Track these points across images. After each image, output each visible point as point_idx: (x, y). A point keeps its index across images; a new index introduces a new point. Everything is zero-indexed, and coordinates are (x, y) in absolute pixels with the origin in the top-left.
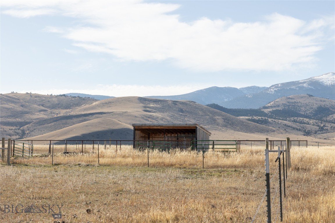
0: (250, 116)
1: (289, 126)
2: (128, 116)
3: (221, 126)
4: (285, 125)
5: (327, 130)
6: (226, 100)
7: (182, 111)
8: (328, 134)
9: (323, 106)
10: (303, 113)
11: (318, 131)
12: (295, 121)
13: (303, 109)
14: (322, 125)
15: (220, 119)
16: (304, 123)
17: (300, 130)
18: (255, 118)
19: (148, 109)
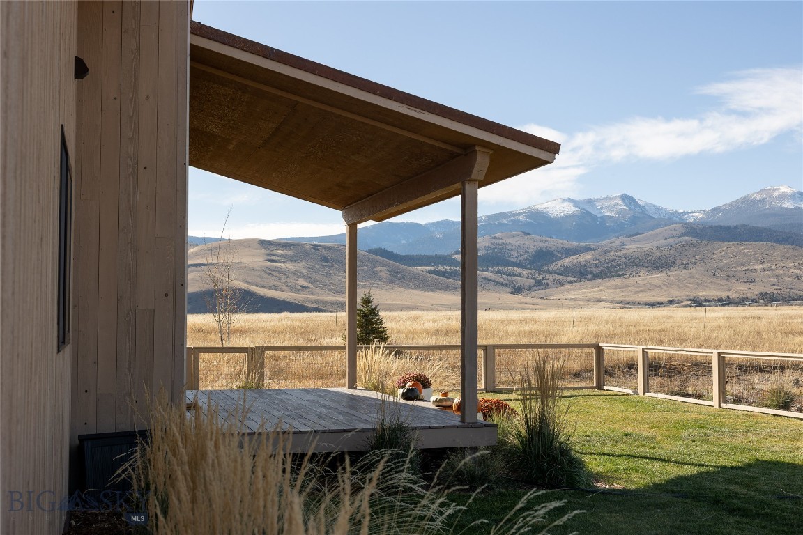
0: (433, 266)
1: (491, 280)
2: (241, 268)
3: (384, 282)
4: (485, 278)
5: (547, 284)
6: (403, 242)
7: (325, 259)
8: (547, 290)
9: (544, 249)
10: (515, 260)
11: (534, 286)
12: (500, 272)
13: (515, 253)
14: (540, 278)
15: (383, 271)
16: (514, 275)
17: (506, 285)
18: (441, 268)
19: (273, 258)
